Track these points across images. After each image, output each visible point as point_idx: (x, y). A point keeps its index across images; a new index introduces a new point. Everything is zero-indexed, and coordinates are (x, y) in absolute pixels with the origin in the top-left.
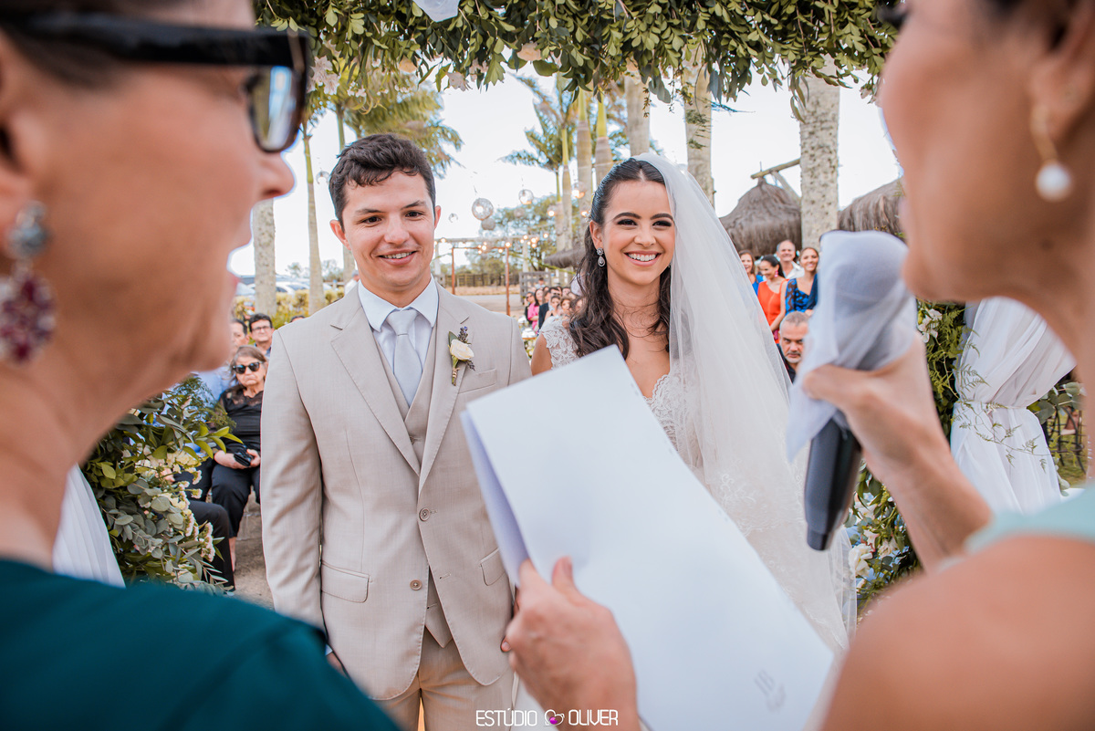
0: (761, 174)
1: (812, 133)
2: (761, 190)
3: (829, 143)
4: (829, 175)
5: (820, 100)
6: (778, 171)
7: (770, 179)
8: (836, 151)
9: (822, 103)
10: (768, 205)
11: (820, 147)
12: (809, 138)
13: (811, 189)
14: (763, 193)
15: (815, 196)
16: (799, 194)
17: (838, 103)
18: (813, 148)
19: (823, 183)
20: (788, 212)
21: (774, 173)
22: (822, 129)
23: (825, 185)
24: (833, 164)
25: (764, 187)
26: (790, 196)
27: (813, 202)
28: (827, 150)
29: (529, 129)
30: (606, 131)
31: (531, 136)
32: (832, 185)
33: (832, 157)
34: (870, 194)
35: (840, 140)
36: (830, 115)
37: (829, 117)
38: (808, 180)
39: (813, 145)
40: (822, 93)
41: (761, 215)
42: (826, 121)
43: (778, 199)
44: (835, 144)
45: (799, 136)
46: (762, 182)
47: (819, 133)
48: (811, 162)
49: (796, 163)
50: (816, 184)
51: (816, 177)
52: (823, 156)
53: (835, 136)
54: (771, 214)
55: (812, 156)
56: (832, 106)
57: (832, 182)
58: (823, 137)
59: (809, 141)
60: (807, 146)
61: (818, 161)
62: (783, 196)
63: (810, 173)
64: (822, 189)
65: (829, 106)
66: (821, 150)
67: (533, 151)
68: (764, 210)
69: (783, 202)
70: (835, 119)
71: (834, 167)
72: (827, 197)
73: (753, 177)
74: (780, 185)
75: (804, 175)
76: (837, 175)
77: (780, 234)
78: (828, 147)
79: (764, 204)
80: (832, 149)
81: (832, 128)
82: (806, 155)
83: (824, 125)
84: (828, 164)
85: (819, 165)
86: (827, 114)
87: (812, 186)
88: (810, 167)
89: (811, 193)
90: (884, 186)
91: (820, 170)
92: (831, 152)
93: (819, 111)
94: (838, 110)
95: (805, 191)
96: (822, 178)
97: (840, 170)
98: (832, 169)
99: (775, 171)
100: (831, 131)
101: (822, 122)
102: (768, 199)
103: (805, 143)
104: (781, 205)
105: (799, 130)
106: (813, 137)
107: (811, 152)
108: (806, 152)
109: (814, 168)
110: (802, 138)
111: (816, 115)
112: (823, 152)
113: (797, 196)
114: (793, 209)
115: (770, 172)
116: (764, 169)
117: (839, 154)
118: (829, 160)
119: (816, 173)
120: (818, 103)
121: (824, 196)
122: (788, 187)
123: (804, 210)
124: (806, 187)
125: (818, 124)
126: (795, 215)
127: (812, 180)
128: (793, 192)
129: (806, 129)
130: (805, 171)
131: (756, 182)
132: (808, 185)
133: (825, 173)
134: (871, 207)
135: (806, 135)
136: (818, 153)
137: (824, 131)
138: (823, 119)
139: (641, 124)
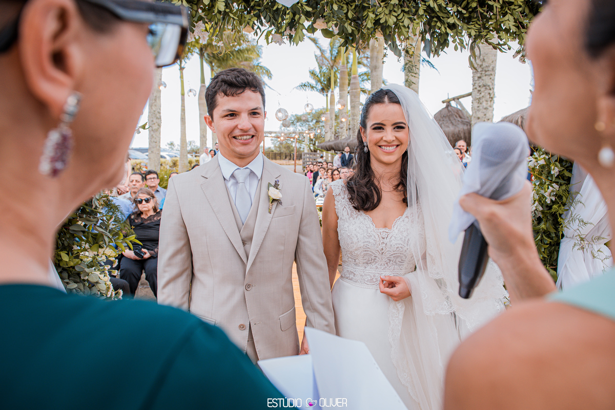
0: (448, 100)
1: (479, 78)
2: (448, 110)
3: (490, 84)
4: (489, 103)
5: (485, 58)
6: (458, 99)
7: (453, 104)
8: (493, 88)
9: (486, 60)
10: (452, 119)
11: (484, 86)
12: (478, 80)
13: (478, 110)
14: (449, 111)
15: (480, 114)
16: (471, 113)
17: (496, 60)
18: (480, 86)
19: (485, 107)
20: (463, 123)
21: (456, 100)
22: (486, 75)
23: (486, 109)
24: (491, 96)
25: (449, 108)
26: (465, 114)
27: (479, 118)
28: (488, 88)
29: (312, 69)
30: (357, 71)
31: (313, 73)
32: (490, 108)
33: (491, 92)
34: (513, 114)
35: (496, 82)
36: (491, 67)
37: (490, 68)
38: (476, 105)
39: (480, 84)
40: (487, 54)
41: (447, 124)
42: (488, 71)
43: (457, 116)
44: (493, 84)
45: (472, 78)
46: (448, 105)
47: (484, 78)
48: (478, 94)
49: (470, 94)
50: (481, 108)
51: (481, 104)
52: (486, 92)
53: (493, 80)
54: (453, 124)
55: (479, 91)
56: (492, 62)
57: (491, 107)
58: (486, 80)
59: (477, 82)
60: (476, 85)
61: (483, 94)
62: (461, 114)
63: (477, 101)
64: (484, 111)
65: (490, 62)
66: (484, 87)
67: (313, 82)
68: (449, 122)
69: (461, 117)
70: (493, 70)
71: (492, 98)
72: (487, 115)
73: (443, 102)
74: (459, 107)
75: (474, 102)
76: (494, 103)
77: (458, 136)
78: (489, 86)
79: (449, 118)
80: (491, 87)
81: (491, 75)
82: (476, 90)
83: (487, 73)
84: (488, 96)
85: (483, 97)
86: (489, 66)
87: (478, 108)
88: (478, 97)
89: (477, 113)
90: (522, 110)
91: (484, 99)
92: (490, 89)
93: (485, 65)
94: (495, 65)
95: (474, 111)
96: (484, 104)
97: (495, 99)
98: (491, 99)
99: (456, 99)
100: (491, 77)
101: (486, 71)
102: (452, 115)
103: (475, 83)
104: (459, 119)
105: (472, 75)
106: (480, 80)
107: (479, 89)
108: (476, 88)
109: (480, 98)
110: (473, 80)
111: (482, 67)
112: (486, 88)
113: (469, 114)
114: (467, 122)
115: (454, 99)
116: (450, 97)
117: (495, 90)
118: (489, 94)
119: (481, 101)
120: (484, 60)
121: (485, 115)
122: (464, 109)
123: (473, 122)
124: (475, 109)
125: (483, 72)
126: (467, 125)
127: (479, 105)
128: (467, 112)
129: (476, 75)
130: (475, 99)
131: (444, 105)
132: (476, 108)
133: (487, 101)
134: (513, 122)
135: (476, 78)
136: (483, 89)
137: (487, 77)
138: (487, 69)
139: (378, 68)
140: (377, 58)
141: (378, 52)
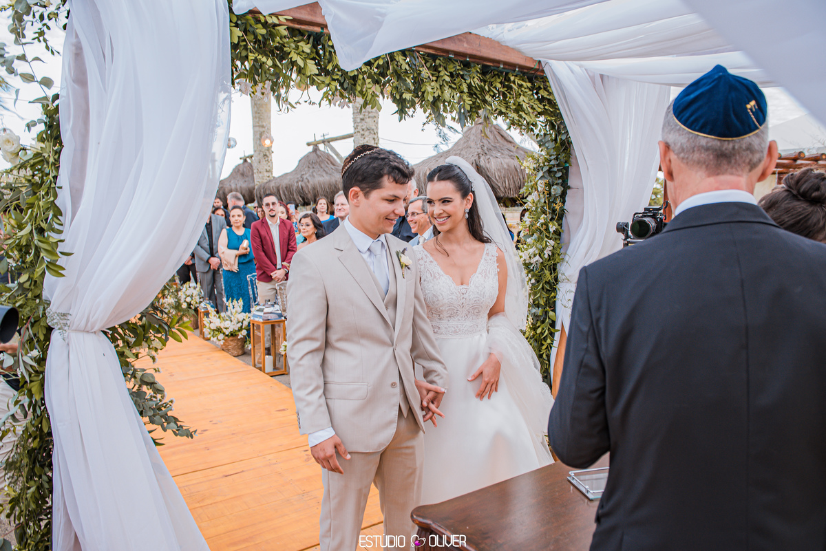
0: (315, 143)
1: (362, 119)
2: (316, 154)
3: (374, 127)
6: (329, 142)
7: (321, 147)
8: (377, 133)
10: (323, 165)
12: (360, 122)
14: (318, 156)
22: (369, 117)
25: (318, 152)
28: (372, 132)
33: (376, 137)
39: (363, 128)
41: (319, 173)
43: (329, 162)
44: (377, 128)
45: (352, 120)
46: (316, 150)
47: (367, 120)
48: (362, 139)
49: (350, 136)
53: (377, 123)
54: (327, 173)
55: (363, 135)
58: (370, 122)
59: (360, 125)
60: (358, 127)
62: (332, 160)
66: (368, 131)
68: (321, 170)
69: (333, 165)
73: (309, 144)
74: (330, 152)
77: (335, 187)
78: (373, 130)
79: (320, 165)
80: (375, 131)
81: (375, 117)
82: (358, 134)
83: (370, 115)
84: (373, 142)
92: (375, 134)
99: (326, 142)
100: (375, 119)
101: (369, 113)
102: (322, 161)
104: (332, 167)
106: (363, 122)
107: (362, 132)
108: (359, 132)
110: (355, 122)
112: (370, 133)
115: (323, 142)
116: (318, 139)
122: (337, 154)
125: (367, 114)
129: (357, 116)
131: (311, 148)
134: (421, 175)
135: (359, 120)
136: (367, 133)
137: (370, 119)
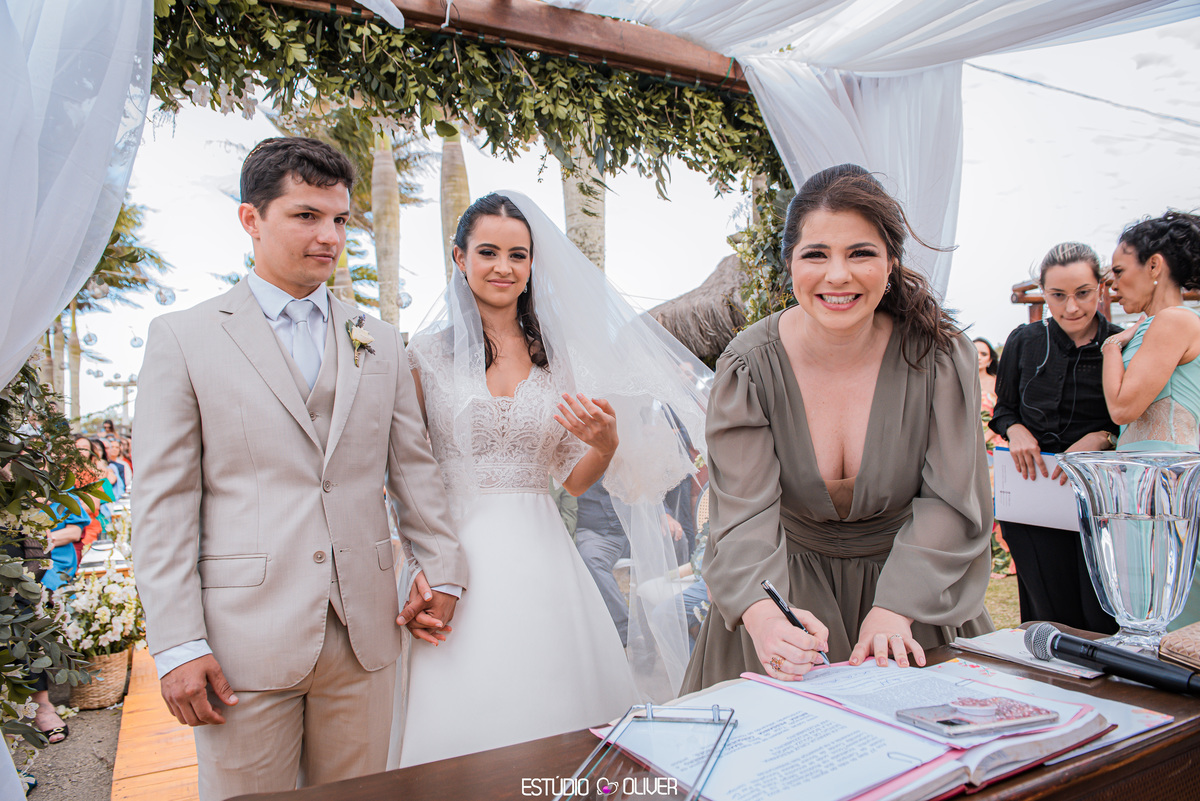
5: (587, 232)
9: (589, 235)
17: (604, 236)
36: (597, 247)
37: (597, 249)
42: (595, 252)
56: (599, 238)
65: (596, 238)
70: (601, 250)
81: (599, 259)
86: (594, 245)
90: (662, 305)
93: (588, 242)
94: (604, 242)
120: (586, 234)
138: (591, 250)
139: (391, 254)
140: (387, 235)
141: (388, 226)
